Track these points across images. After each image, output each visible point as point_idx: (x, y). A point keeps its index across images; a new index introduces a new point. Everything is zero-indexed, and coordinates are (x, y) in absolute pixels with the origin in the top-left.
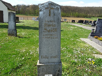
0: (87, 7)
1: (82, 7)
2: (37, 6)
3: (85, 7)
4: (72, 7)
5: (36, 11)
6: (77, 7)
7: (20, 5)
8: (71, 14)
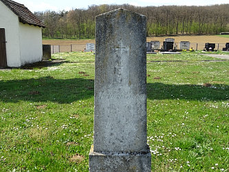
0: (222, 5)
1: (208, 7)
2: (84, 11)
3: (216, 6)
4: (181, 7)
5: (83, 27)
6: (193, 7)
7: (42, 14)
8: (180, 26)
